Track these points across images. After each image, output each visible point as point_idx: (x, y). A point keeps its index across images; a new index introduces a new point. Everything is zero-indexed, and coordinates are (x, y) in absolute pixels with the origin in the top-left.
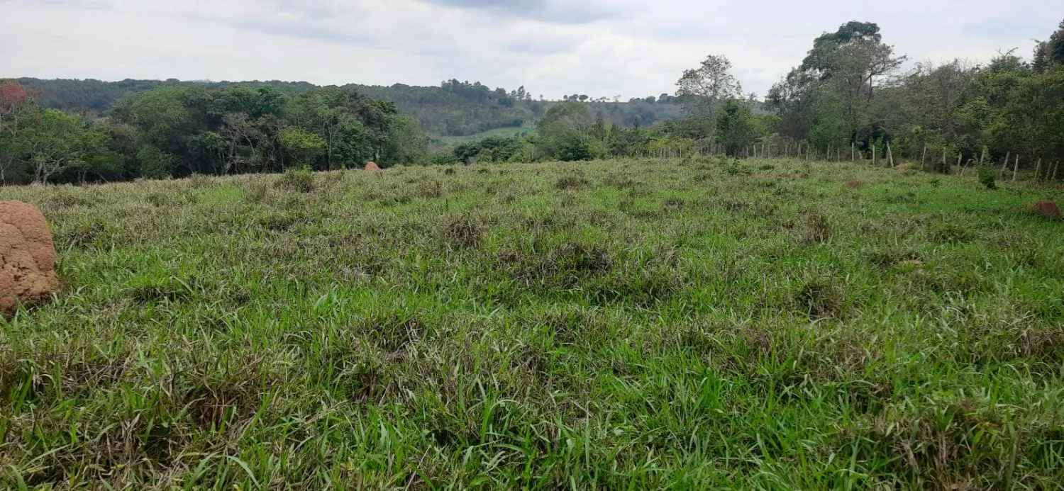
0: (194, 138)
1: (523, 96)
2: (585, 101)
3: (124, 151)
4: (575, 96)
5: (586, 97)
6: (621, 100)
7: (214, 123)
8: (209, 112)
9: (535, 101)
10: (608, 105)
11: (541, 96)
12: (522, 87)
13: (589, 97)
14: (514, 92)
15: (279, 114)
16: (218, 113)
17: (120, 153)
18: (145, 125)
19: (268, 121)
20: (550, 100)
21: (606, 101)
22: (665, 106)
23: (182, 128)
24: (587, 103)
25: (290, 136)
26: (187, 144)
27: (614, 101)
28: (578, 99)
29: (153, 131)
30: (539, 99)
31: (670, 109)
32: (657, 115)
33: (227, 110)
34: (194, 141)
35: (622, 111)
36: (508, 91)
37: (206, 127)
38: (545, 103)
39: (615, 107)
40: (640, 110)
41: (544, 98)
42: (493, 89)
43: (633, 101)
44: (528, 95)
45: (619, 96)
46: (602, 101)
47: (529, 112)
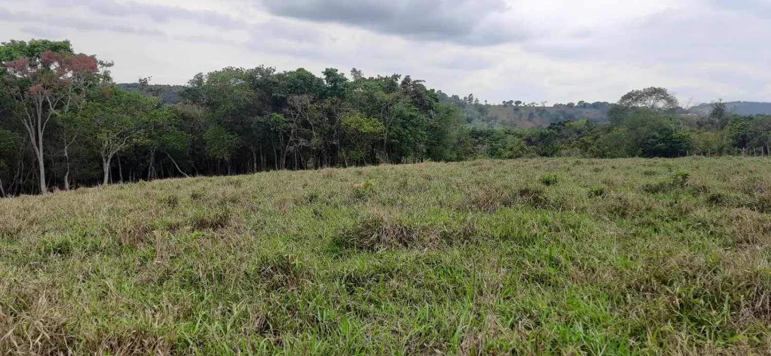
0: (259, 118)
1: (472, 101)
2: (519, 105)
3: (192, 131)
4: (511, 102)
5: (520, 102)
6: (546, 105)
7: (279, 104)
8: (274, 94)
9: (481, 105)
10: (538, 109)
11: (486, 101)
12: (472, 94)
13: (523, 102)
14: (465, 98)
15: (342, 97)
16: (283, 95)
17: (189, 133)
18: (212, 105)
19: (333, 103)
20: (492, 104)
21: (535, 106)
22: (584, 111)
23: (248, 109)
24: (521, 107)
25: (352, 119)
26: (252, 126)
27: (542, 105)
28: (514, 104)
29: (220, 112)
30: (484, 104)
31: (587, 113)
32: (576, 117)
33: (290, 93)
34: (259, 122)
35: (548, 113)
36: (461, 97)
37: (270, 108)
38: (488, 106)
39: (542, 111)
40: (563, 113)
41: (488, 103)
42: (450, 96)
43: (556, 106)
44: (477, 100)
45: (546, 102)
46: (532, 106)
47: (476, 113)
